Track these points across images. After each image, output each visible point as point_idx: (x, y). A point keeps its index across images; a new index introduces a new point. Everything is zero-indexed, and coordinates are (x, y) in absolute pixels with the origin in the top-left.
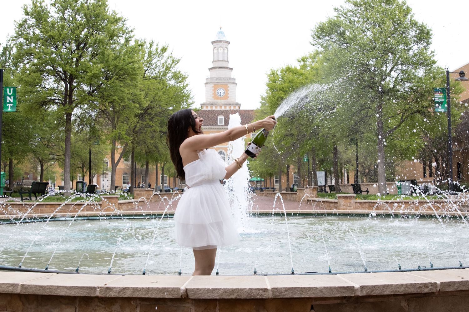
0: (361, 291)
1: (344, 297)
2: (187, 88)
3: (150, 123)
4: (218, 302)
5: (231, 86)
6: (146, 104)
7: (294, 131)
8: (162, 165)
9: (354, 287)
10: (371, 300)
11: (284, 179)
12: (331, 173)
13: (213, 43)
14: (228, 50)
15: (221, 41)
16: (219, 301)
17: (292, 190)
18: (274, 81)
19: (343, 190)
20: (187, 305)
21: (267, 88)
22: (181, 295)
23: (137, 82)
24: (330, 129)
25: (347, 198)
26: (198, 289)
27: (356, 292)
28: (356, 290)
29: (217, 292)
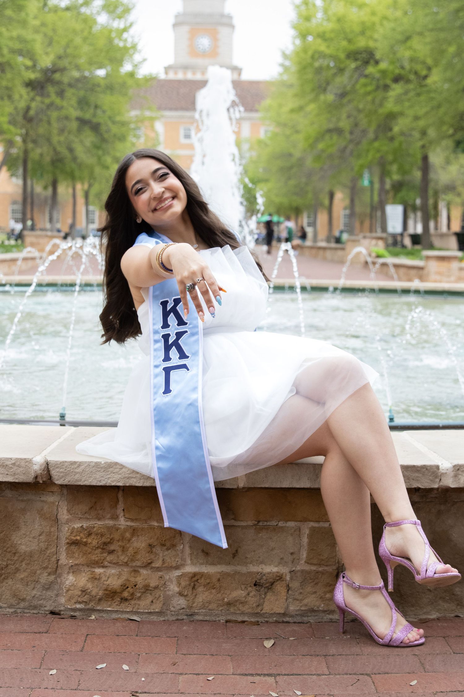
0: (456, 476)
1: (415, 488)
2: (132, 31)
3: (58, 101)
4: (120, 495)
5: (223, 31)
6: (46, 61)
7: (345, 124)
8: (86, 186)
9: (438, 467)
11: (322, 218)
12: (414, 208)
16: (123, 490)
17: (338, 240)
18: (308, 19)
19: (436, 242)
20: (51, 499)
21: (292, 32)
22: (33, 475)
23: (27, 14)
24: (417, 118)
25: (442, 259)
26: (75, 463)
27: (442, 479)
28: (443, 474)
29: (118, 470)
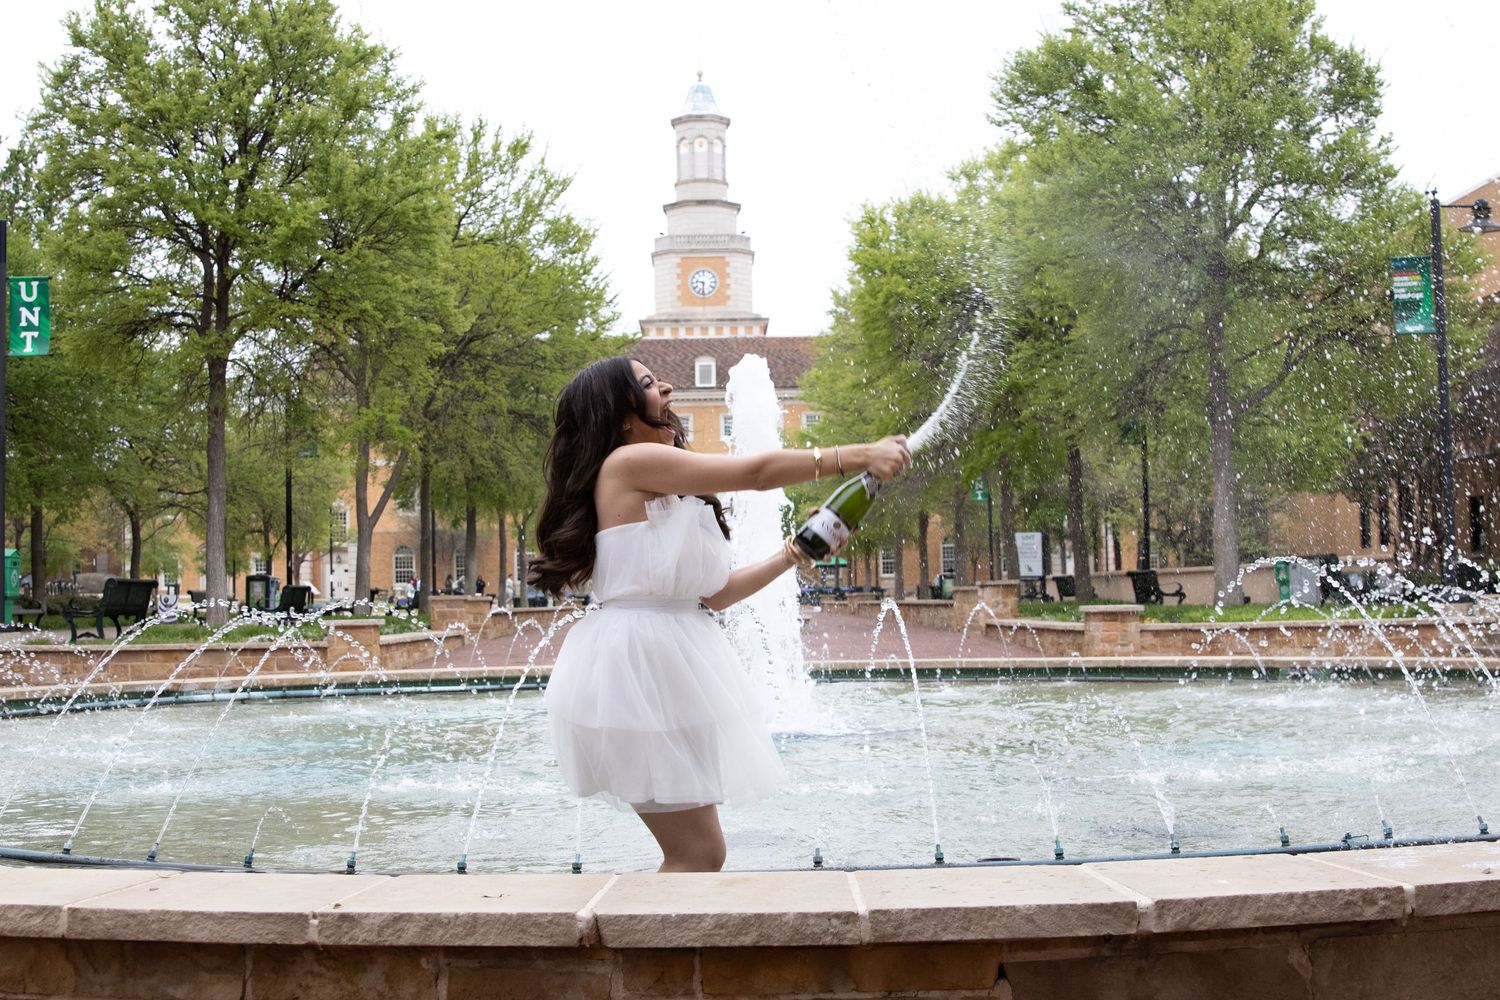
0: (1160, 916)
1: (1104, 937)
2: (595, 271)
3: (479, 385)
4: (697, 960)
5: (735, 262)
6: (463, 325)
9: (1134, 904)
10: (1192, 946)
11: (911, 559)
12: (1061, 535)
13: (675, 122)
14: (724, 146)
15: (700, 118)
16: (701, 955)
17: (937, 593)
18: (874, 244)
19: (1100, 590)
20: (600, 969)
22: (578, 936)
23: (433, 254)
25: (1113, 616)
26: (635, 917)
27: (1142, 921)
28: (1142, 914)
29: (694, 925)
